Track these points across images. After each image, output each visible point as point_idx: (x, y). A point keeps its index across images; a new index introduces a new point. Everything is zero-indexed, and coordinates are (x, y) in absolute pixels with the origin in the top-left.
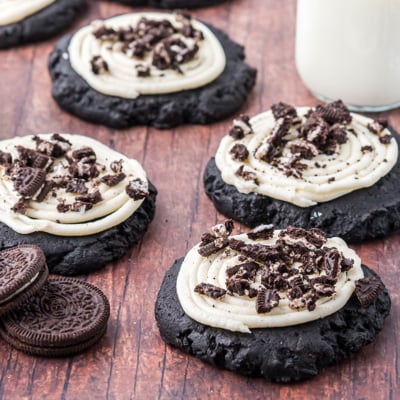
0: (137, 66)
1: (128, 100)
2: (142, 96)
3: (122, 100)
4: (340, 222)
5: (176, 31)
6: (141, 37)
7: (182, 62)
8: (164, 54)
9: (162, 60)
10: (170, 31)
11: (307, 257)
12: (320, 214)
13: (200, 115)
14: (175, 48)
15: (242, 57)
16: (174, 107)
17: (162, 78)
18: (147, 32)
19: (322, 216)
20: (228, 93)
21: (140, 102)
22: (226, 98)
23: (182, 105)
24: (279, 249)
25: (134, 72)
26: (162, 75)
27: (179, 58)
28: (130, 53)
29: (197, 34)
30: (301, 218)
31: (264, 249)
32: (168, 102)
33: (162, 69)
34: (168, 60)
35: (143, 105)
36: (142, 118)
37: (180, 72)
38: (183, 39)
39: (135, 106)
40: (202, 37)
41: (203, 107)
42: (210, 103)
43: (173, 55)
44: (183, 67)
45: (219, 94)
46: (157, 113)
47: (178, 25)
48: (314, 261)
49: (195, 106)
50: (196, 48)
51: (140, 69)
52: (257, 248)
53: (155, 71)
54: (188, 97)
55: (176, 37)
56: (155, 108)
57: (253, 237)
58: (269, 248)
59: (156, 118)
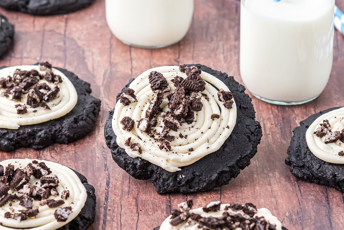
0: (17, 106)
1: (13, 131)
2: (22, 127)
3: (9, 131)
4: (197, 181)
5: (41, 77)
6: (18, 85)
7: (48, 101)
8: (35, 96)
9: (34, 100)
10: (38, 77)
11: (245, 224)
12: (183, 176)
13: (64, 137)
14: (42, 91)
15: (89, 92)
16: (45, 133)
17: (36, 114)
18: (21, 81)
19: (185, 178)
20: (82, 119)
21: (21, 131)
22: (81, 123)
23: (50, 131)
24: (225, 219)
25: (15, 110)
26: (35, 111)
27: (46, 98)
28: (11, 96)
29: (57, 79)
30: (171, 179)
31: (215, 220)
32: (41, 130)
33: (35, 107)
34: (38, 100)
35: (24, 133)
36: (23, 143)
37: (48, 108)
38: (48, 83)
39: (18, 135)
40: (61, 81)
41: (65, 131)
42: (70, 128)
43: (41, 96)
44: (49, 104)
45: (76, 121)
46: (34, 138)
47: (42, 73)
48: (249, 227)
49: (60, 131)
50: (57, 90)
51: (19, 108)
52: (210, 219)
53: (30, 109)
54: (54, 125)
55: (42, 82)
56: (32, 135)
57: (206, 210)
58: (217, 219)
59: (34, 142)
